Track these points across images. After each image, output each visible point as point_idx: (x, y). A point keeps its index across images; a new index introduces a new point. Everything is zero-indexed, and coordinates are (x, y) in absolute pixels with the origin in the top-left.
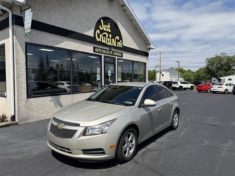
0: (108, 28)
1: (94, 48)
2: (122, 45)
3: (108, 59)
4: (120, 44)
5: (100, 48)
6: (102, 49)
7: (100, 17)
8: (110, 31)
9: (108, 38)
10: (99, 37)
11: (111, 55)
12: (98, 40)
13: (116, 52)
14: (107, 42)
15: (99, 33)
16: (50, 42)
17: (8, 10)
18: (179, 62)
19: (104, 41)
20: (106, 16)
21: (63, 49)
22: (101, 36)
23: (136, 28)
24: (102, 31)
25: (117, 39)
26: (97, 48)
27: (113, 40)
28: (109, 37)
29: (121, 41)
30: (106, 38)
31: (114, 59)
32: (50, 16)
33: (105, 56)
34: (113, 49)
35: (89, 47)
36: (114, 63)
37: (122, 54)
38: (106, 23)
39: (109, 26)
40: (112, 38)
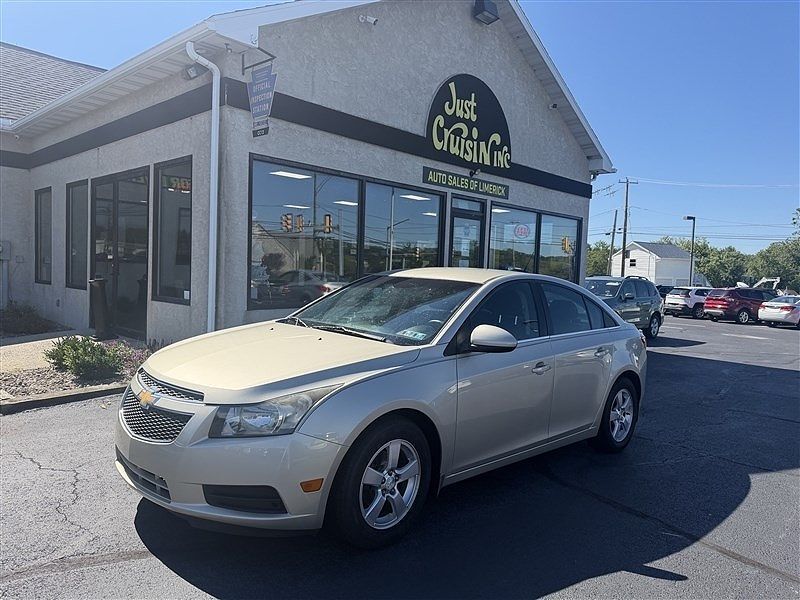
0: (470, 109)
1: (426, 170)
2: (509, 161)
3: (463, 205)
4: (501, 160)
5: (443, 172)
6: (448, 174)
7: (448, 76)
8: (474, 118)
9: (466, 139)
10: (441, 138)
11: (473, 191)
12: (438, 145)
13: (487, 183)
14: (466, 151)
15: (442, 125)
16: (309, 154)
17: (211, 65)
18: (694, 219)
19: (454, 150)
20: (465, 72)
21: (341, 174)
22: (447, 133)
23: (555, 106)
24: (451, 120)
25: (494, 142)
26: (433, 170)
27: (482, 144)
28: (470, 137)
29: (505, 148)
30: (463, 141)
31: (483, 204)
32: (313, 77)
33: (455, 196)
34: (480, 175)
35: (411, 168)
36: (481, 217)
37: (507, 188)
38: (463, 95)
39: (473, 104)
40: (478, 140)
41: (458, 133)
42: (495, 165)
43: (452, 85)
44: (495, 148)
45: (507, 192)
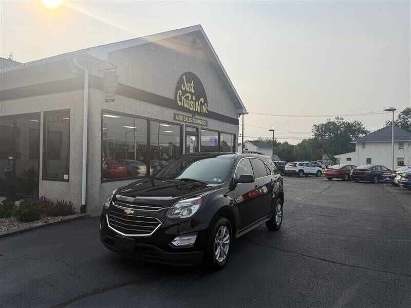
0: (191, 87)
1: (175, 114)
2: (207, 110)
3: (190, 130)
4: (204, 110)
5: (182, 115)
6: (184, 116)
7: (182, 73)
8: (193, 91)
9: (190, 101)
10: (181, 100)
11: (194, 123)
12: (180, 103)
13: (199, 119)
14: (191, 106)
15: (181, 94)
17: (84, 68)
18: (273, 130)
19: (186, 106)
20: (188, 71)
22: (183, 98)
23: (224, 86)
24: (184, 92)
25: (201, 102)
26: (178, 114)
27: (197, 103)
28: (192, 100)
29: (206, 104)
31: (198, 129)
33: (187, 126)
34: (196, 117)
35: (168, 114)
36: (197, 135)
37: (207, 122)
38: (189, 82)
39: (192, 85)
40: (195, 101)
41: (187, 98)
42: (202, 112)
43: (184, 77)
44: (202, 104)
45: (207, 123)
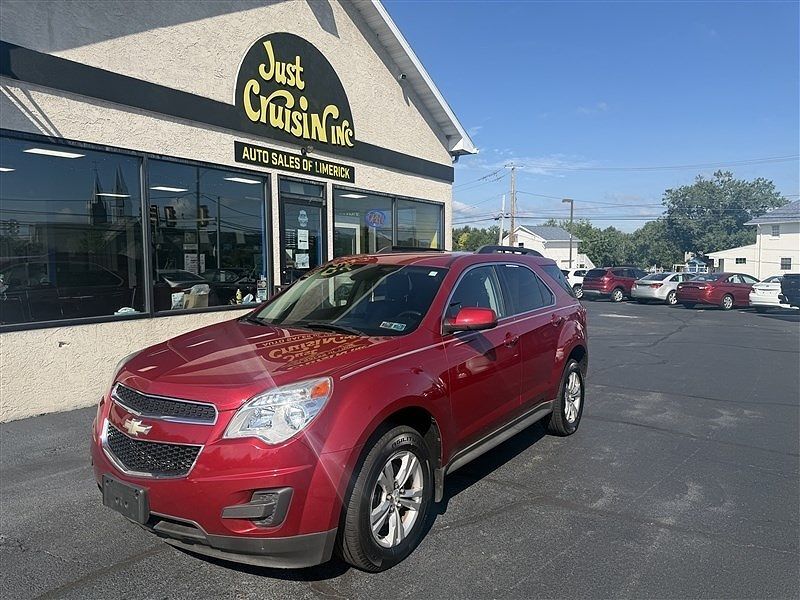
0: (294, 74)
1: (239, 147)
2: (352, 138)
4: (341, 136)
5: (263, 148)
6: (271, 151)
7: (262, 33)
8: (301, 85)
9: (292, 110)
10: (256, 107)
11: (306, 173)
12: (253, 116)
13: (326, 163)
14: (292, 124)
15: (256, 91)
18: (571, 202)
19: (276, 122)
20: (284, 31)
21: (107, 149)
22: (264, 101)
23: (404, 77)
24: (269, 86)
25: (330, 115)
26: (249, 146)
27: (315, 117)
29: (346, 123)
30: (288, 112)
31: (322, 188)
32: (50, 20)
33: (283, 179)
34: (314, 154)
36: (320, 203)
37: (352, 170)
39: (299, 69)
40: (309, 112)
41: (280, 101)
42: (334, 142)
43: (268, 45)
45: (352, 174)
